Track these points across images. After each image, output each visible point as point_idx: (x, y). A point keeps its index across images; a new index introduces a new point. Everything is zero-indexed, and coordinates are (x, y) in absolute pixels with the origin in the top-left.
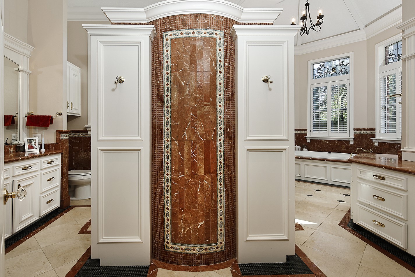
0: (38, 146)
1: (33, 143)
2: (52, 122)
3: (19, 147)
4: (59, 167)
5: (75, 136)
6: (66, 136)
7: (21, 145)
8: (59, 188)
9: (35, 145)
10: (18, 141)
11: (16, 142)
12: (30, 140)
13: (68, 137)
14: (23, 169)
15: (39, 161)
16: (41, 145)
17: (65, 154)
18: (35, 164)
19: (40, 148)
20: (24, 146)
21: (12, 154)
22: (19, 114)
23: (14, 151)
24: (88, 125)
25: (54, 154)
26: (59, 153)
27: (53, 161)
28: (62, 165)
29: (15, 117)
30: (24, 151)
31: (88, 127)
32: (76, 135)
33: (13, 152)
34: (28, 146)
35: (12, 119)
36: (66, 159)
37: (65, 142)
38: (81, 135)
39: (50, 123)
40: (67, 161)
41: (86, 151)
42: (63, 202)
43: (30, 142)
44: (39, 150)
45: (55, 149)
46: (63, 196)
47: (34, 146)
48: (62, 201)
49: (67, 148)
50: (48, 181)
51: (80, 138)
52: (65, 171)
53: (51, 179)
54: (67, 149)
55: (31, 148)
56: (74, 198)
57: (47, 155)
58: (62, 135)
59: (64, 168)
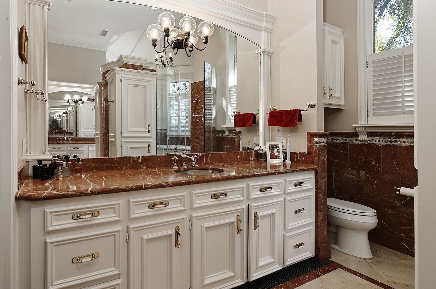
0: (281, 155)
1: (276, 150)
2: (300, 119)
3: (260, 154)
4: (313, 193)
5: (335, 141)
6: (323, 142)
7: (262, 152)
8: (313, 227)
9: (279, 153)
10: (260, 146)
11: (257, 148)
12: (272, 146)
13: (325, 144)
14: (261, 191)
15: (282, 181)
16: (285, 153)
17: (322, 172)
18: (277, 185)
19: (285, 158)
20: (265, 153)
21: (253, 162)
22: (260, 110)
23: (256, 159)
24: (359, 123)
25: (305, 170)
26: (313, 169)
27: (303, 183)
28: (317, 191)
29: (256, 114)
30: (266, 161)
31: (358, 127)
32: (337, 140)
33: (254, 160)
34: (270, 154)
35: (253, 118)
36: (324, 181)
37: (321, 152)
38: (346, 140)
39: (298, 122)
40: (324, 184)
41: (355, 169)
42: (319, 251)
43: (272, 148)
44: (284, 160)
45: (306, 162)
46: (318, 241)
47: (277, 154)
48: (317, 249)
49: (325, 162)
50: (296, 212)
51: (344, 146)
52: (321, 199)
53: (300, 211)
54: (324, 164)
55: (273, 157)
56: (336, 247)
57: (294, 171)
58: (315, 140)
59: (321, 195)
